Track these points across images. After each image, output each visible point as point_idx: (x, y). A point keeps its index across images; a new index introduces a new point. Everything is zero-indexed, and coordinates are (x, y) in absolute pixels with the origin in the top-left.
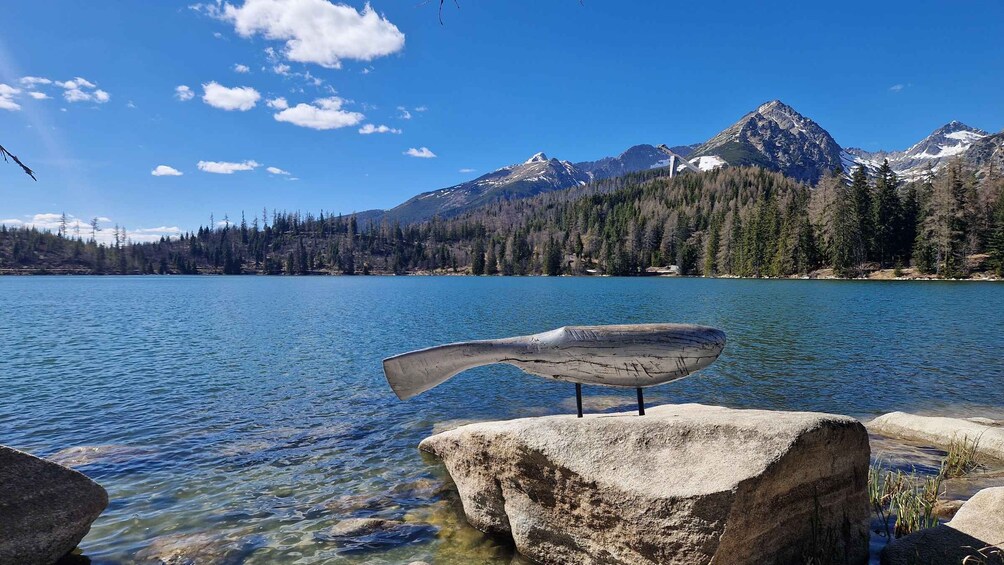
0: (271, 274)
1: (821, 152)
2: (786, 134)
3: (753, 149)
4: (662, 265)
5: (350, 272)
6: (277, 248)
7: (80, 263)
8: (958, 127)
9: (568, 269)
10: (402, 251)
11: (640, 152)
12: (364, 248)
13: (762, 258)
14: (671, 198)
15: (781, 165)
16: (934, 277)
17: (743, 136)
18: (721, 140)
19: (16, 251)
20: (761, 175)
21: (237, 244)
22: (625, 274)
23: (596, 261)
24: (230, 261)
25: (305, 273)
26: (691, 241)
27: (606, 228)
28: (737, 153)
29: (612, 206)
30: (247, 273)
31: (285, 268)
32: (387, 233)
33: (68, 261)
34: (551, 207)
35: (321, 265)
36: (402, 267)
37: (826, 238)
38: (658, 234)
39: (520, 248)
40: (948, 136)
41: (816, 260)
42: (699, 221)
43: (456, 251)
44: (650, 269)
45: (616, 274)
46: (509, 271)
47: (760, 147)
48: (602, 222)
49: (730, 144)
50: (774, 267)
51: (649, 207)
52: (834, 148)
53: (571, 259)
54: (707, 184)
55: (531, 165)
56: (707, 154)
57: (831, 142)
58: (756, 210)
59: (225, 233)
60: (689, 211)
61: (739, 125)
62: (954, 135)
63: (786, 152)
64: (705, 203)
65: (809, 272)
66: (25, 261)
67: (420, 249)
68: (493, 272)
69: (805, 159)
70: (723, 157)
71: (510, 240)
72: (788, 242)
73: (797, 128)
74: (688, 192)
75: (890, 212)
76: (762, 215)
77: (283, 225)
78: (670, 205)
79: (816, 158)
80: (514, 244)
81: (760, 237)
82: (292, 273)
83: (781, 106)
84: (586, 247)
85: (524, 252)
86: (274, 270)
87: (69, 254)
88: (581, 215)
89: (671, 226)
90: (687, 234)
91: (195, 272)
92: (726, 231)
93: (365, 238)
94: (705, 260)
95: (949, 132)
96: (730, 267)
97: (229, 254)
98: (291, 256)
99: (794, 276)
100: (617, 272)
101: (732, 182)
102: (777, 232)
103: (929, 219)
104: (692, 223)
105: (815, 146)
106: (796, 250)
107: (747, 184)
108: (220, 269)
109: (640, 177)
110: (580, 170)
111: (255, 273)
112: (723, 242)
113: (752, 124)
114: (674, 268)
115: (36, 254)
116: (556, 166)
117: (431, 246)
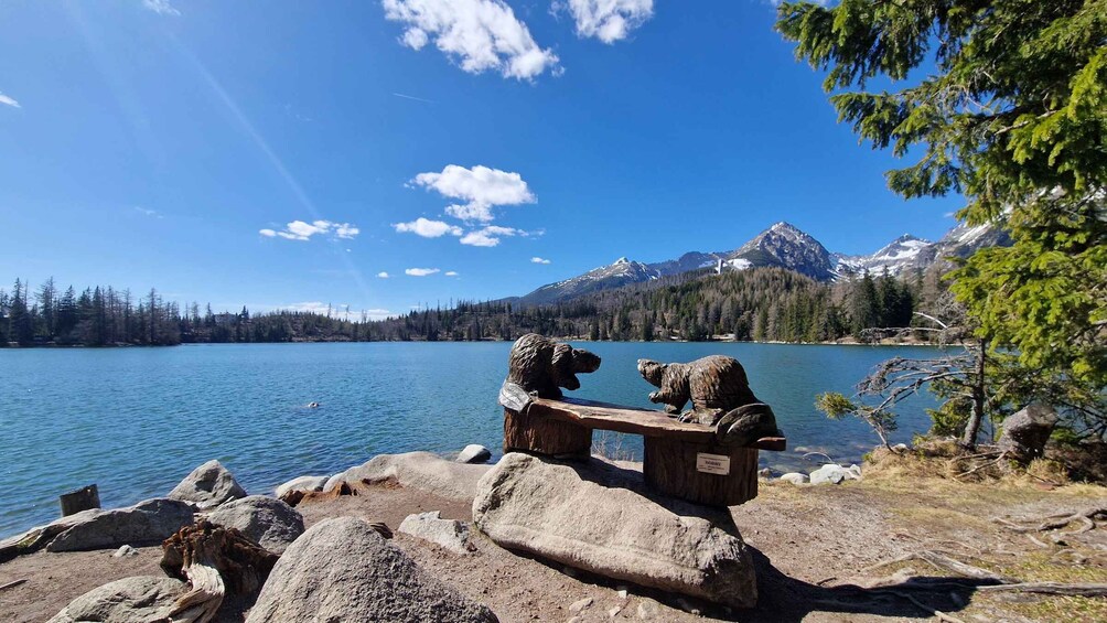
0: (457, 340)
1: (815, 255)
2: (792, 244)
3: (769, 254)
4: (722, 334)
6: (460, 323)
7: (342, 334)
8: (909, 238)
9: (658, 337)
10: (541, 325)
11: (691, 257)
12: (516, 323)
13: (801, 329)
14: (724, 288)
15: (788, 265)
16: (928, 343)
17: (762, 246)
18: (746, 248)
19: (305, 327)
20: (783, 272)
21: (435, 321)
22: (698, 340)
23: (677, 331)
24: (430, 332)
25: (479, 340)
26: (744, 317)
27: (681, 309)
28: (760, 259)
29: (683, 293)
30: (441, 340)
31: (465, 337)
32: (531, 313)
33: (336, 333)
34: (637, 294)
35: (489, 335)
37: (847, 316)
38: (718, 313)
39: (624, 323)
40: (902, 244)
41: (841, 331)
42: (746, 304)
43: (578, 324)
44: (716, 337)
45: (692, 340)
46: (616, 338)
47: (774, 253)
48: (678, 304)
49: (753, 251)
50: (811, 336)
51: (709, 294)
52: (825, 253)
53: (658, 329)
54: (747, 279)
55: (619, 266)
56: (737, 257)
57: (822, 250)
58: (793, 297)
59: (427, 314)
60: (739, 297)
61: (759, 239)
62: (906, 244)
63: (792, 256)
64: (748, 290)
65: (837, 338)
66: (310, 333)
67: (554, 324)
68: (605, 338)
69: (805, 261)
70: (749, 260)
71: (616, 317)
72: (820, 319)
73: (799, 240)
74: (735, 284)
75: (891, 300)
76: (799, 301)
77: (463, 308)
78: (724, 293)
79: (813, 259)
80: (619, 320)
81: (798, 316)
82: (471, 340)
83: (786, 225)
84: (668, 322)
85: (626, 325)
86: (459, 338)
87: (336, 329)
88: (663, 300)
89: (726, 308)
90: (739, 313)
91: (410, 340)
92: (773, 311)
93: (516, 316)
94: (756, 331)
95: (903, 241)
96: (778, 335)
97: (430, 327)
98: (470, 329)
99: (825, 342)
100: (693, 339)
101: (764, 277)
102: (811, 312)
103: (921, 304)
104: (741, 305)
105: (812, 252)
106: (826, 325)
107: (775, 279)
108: (425, 337)
109: (697, 273)
110: (652, 269)
111: (446, 340)
112: (771, 319)
113: (768, 238)
114: (731, 336)
115: (316, 329)
116: (635, 266)
117: (561, 321)
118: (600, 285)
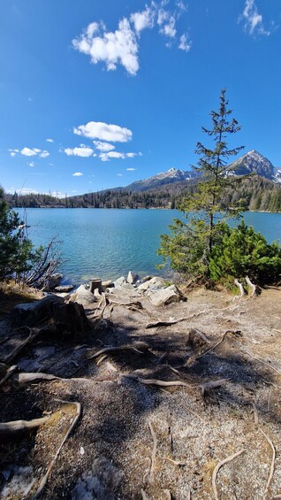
1: (267, 168)
2: (257, 162)
3: (245, 167)
5: (132, 208)
6: (108, 200)
10: (146, 201)
12: (134, 200)
17: (242, 163)
19: (44, 201)
20: (259, 178)
24: (96, 204)
25: (118, 208)
30: (100, 208)
31: (112, 207)
35: (123, 206)
36: (147, 206)
43: (164, 201)
47: (247, 167)
49: (238, 165)
52: (272, 167)
55: (171, 172)
57: (271, 165)
61: (241, 159)
63: (256, 168)
66: (47, 204)
67: (152, 201)
69: (262, 171)
73: (260, 160)
79: (266, 170)
82: (115, 208)
83: (255, 152)
86: (109, 207)
93: (134, 197)
97: (95, 201)
105: (266, 166)
107: (256, 181)
110: (187, 174)
113: (245, 158)
115: (48, 202)
116: (179, 172)
117: (156, 200)
118: (162, 182)
